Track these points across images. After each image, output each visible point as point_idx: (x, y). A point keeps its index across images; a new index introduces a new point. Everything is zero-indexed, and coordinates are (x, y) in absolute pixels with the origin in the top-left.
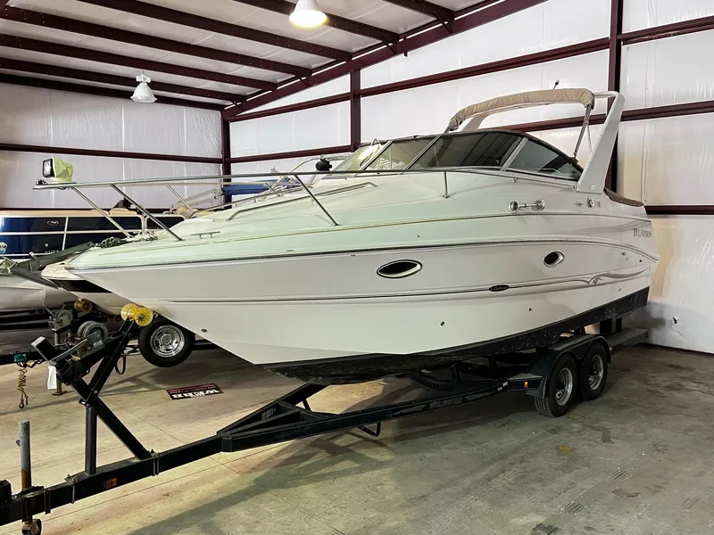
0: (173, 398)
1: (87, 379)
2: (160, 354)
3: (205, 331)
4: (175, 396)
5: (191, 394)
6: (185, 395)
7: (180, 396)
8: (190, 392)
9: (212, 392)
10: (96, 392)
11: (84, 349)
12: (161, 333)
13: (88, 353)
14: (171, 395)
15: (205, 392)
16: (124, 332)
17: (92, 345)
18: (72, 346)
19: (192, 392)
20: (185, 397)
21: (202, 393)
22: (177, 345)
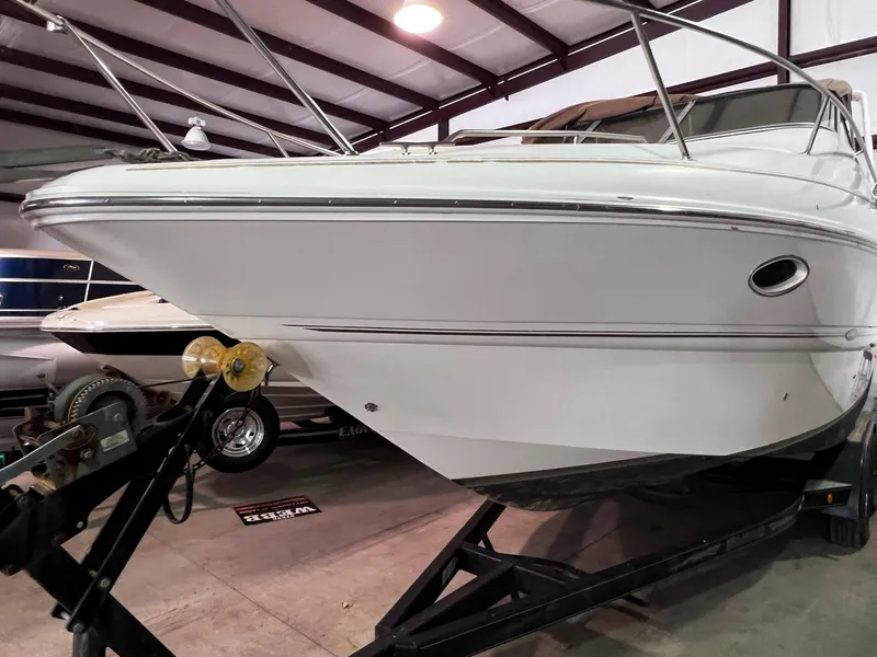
0: (247, 523)
1: (79, 546)
2: (226, 452)
3: (372, 407)
4: (248, 519)
5: (272, 515)
6: (265, 516)
7: (256, 518)
8: (270, 510)
9: (304, 510)
10: (104, 583)
11: (71, 457)
12: (228, 421)
13: (83, 470)
14: (242, 516)
15: (294, 511)
16: (188, 408)
17: (95, 446)
18: (31, 448)
19: (274, 511)
20: (263, 521)
21: (289, 512)
22: (251, 438)
